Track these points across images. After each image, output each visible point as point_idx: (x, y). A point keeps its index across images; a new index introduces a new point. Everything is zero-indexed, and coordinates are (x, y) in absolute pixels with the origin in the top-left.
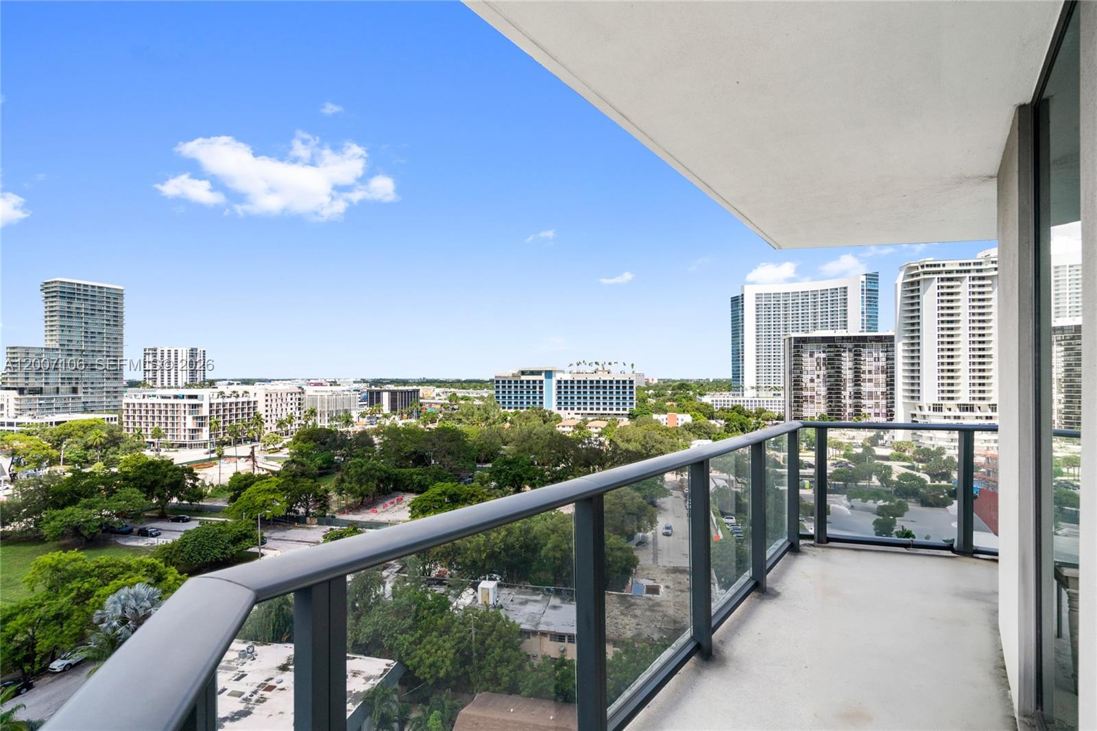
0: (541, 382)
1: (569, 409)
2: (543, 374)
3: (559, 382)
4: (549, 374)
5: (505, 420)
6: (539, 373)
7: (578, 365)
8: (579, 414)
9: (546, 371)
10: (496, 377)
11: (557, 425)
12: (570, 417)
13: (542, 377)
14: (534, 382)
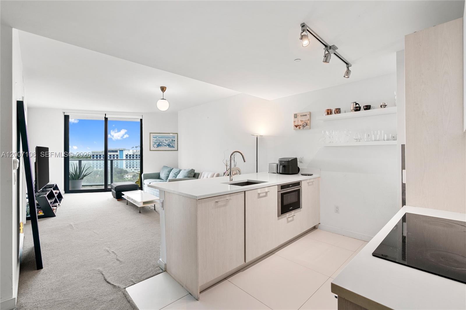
0: (117, 155)
1: (132, 168)
2: (118, 151)
3: (127, 155)
4: (122, 151)
5: (97, 174)
6: (116, 151)
7: (136, 147)
8: (136, 170)
9: (120, 150)
10: (92, 153)
11: (124, 176)
12: (132, 171)
13: (118, 153)
14: (114, 155)
